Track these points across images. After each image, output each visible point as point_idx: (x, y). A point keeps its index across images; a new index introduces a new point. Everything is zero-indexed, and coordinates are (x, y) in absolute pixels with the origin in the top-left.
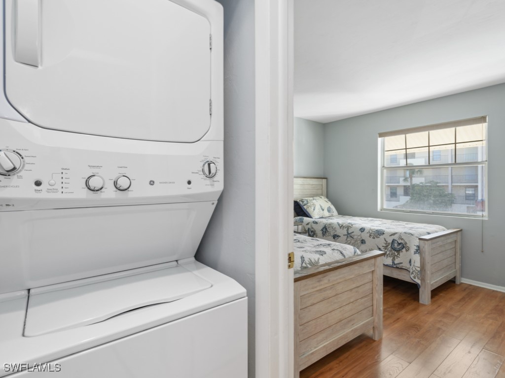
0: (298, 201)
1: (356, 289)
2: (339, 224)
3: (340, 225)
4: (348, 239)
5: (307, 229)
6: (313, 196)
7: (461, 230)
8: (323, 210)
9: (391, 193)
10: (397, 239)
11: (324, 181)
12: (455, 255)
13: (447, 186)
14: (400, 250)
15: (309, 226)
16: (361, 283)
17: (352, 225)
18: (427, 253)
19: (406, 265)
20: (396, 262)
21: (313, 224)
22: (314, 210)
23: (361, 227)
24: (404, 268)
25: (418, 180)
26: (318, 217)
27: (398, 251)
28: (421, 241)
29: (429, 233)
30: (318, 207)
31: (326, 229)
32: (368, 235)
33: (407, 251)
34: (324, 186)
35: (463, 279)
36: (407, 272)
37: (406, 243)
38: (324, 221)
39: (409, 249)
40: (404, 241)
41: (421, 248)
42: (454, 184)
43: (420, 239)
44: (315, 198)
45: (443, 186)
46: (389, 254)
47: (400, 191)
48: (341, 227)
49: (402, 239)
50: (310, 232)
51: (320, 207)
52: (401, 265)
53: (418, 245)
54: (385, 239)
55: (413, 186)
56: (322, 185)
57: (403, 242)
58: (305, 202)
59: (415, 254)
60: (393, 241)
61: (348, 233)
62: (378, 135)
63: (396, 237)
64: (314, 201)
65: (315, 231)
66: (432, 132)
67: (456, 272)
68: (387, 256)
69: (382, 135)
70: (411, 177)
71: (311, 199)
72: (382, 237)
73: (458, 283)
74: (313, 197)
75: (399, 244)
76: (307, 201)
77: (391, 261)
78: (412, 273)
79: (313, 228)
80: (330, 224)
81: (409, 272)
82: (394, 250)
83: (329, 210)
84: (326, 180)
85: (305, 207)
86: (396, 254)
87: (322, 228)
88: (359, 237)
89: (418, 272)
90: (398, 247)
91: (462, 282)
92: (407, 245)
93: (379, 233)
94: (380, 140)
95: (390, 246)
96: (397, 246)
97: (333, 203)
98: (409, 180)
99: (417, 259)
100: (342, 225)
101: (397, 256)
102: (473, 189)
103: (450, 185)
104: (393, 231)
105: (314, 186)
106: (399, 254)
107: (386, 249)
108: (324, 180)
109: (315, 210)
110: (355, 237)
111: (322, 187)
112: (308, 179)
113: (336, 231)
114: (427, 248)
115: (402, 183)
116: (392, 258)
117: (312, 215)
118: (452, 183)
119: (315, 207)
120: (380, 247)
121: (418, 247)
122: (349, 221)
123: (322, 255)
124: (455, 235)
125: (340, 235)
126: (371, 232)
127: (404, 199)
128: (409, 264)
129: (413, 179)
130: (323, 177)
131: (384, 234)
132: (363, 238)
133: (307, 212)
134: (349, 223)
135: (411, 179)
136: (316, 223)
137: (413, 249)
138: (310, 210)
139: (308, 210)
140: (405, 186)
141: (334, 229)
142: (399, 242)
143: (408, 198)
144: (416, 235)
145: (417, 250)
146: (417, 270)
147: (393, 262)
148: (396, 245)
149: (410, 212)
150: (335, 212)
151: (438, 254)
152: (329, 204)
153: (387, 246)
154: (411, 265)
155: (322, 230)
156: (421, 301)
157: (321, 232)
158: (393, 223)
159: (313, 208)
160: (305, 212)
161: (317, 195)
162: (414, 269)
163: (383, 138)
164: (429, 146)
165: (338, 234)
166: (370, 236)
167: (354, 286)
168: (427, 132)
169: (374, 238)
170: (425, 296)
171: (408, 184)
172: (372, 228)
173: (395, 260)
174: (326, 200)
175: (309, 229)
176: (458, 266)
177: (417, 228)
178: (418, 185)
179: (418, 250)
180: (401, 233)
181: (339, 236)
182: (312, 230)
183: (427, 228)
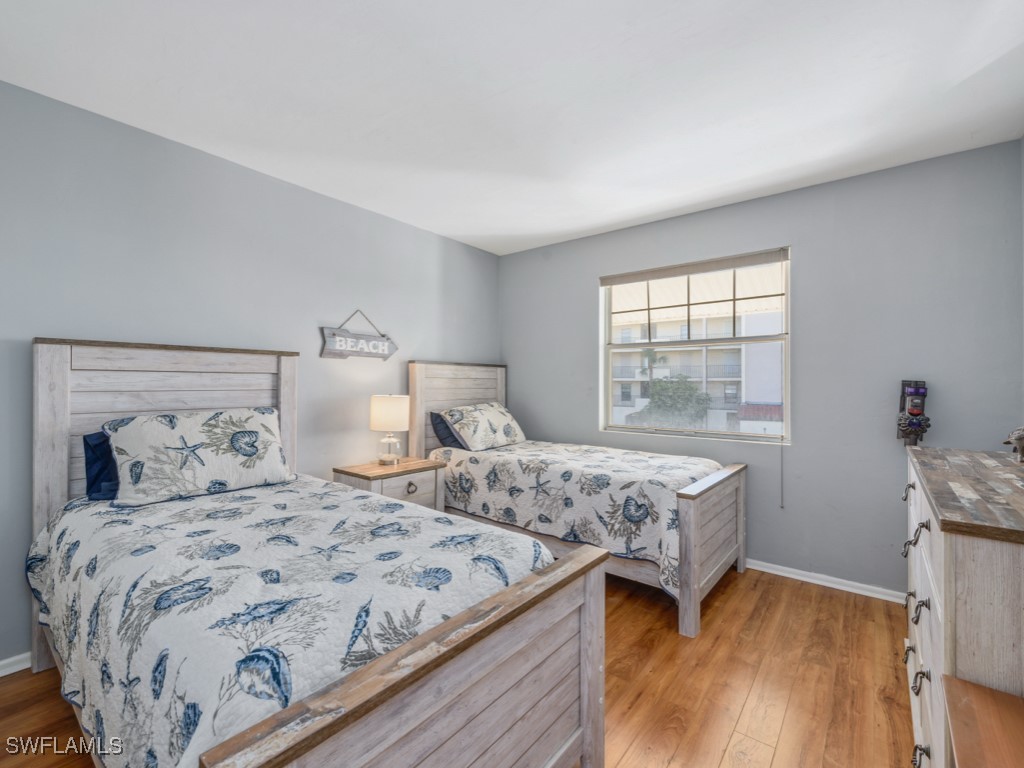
0: (442, 413)
1: (535, 674)
2: (520, 463)
3: (524, 466)
4: (539, 497)
5: (457, 476)
6: (476, 402)
7: (746, 467)
8: (495, 432)
9: (623, 393)
10: (635, 497)
11: (500, 371)
12: (736, 516)
13: (701, 382)
14: (640, 521)
15: (461, 469)
16: (547, 652)
17: (547, 465)
18: (693, 526)
19: (651, 552)
20: (634, 546)
21: (469, 464)
22: (475, 432)
23: (563, 471)
24: (650, 558)
25: (660, 373)
26: (484, 447)
27: (638, 522)
28: (681, 500)
29: (694, 480)
30: (483, 426)
31: (496, 475)
32: (579, 487)
33: (654, 521)
34: (499, 381)
35: (749, 560)
36: (655, 568)
37: (652, 505)
38: (494, 457)
39: (657, 518)
40: (649, 500)
41: (682, 514)
42: (709, 379)
43: (680, 496)
44: (479, 406)
45: (697, 382)
46: (619, 529)
47: (636, 391)
48: (525, 469)
49: (645, 496)
50: (464, 482)
51: (488, 426)
52: (643, 552)
53: (675, 508)
54: (611, 496)
55: (655, 382)
56: (496, 379)
57: (646, 502)
58: (457, 416)
59: (669, 528)
60: (628, 500)
61: (539, 485)
62: (599, 281)
63: (632, 492)
64: (476, 414)
65: (474, 479)
66: (694, 278)
67: (738, 549)
68: (615, 533)
69: (607, 281)
70: (651, 368)
71: (470, 408)
72: (605, 492)
73: (742, 571)
74: (475, 404)
75: (640, 507)
76: (462, 414)
77: (624, 545)
78: (663, 572)
79: (469, 473)
80: (503, 465)
81: (659, 567)
82: (630, 520)
83: (507, 432)
84: (504, 369)
85: (457, 426)
86: (634, 529)
87: (486, 473)
88: (561, 492)
89: (675, 569)
90: (638, 514)
91: (748, 566)
92: (654, 509)
93: (600, 483)
94: (602, 290)
95: (621, 511)
96: (636, 513)
97: (516, 417)
98: (648, 372)
99: (672, 539)
100: (528, 466)
101: (634, 533)
102: (735, 387)
103: (704, 381)
104: (626, 478)
105: (478, 382)
106: (638, 529)
107: (612, 518)
108: (499, 369)
109: (478, 432)
110: (553, 492)
111: (497, 384)
112: (466, 368)
113: (515, 479)
114: (691, 513)
115: (639, 378)
116: (625, 539)
117: (470, 444)
118: (707, 377)
119: (476, 427)
120: (600, 514)
121: (676, 512)
122: (543, 456)
123: (437, 588)
124: (736, 478)
125: (522, 488)
126: (583, 480)
127: (641, 403)
128: (658, 550)
129: (654, 371)
130: (499, 364)
131: (608, 484)
132: (569, 495)
133: (460, 436)
134: (542, 462)
135: (651, 371)
136: (474, 461)
137: (666, 517)
138: (465, 434)
139: (461, 433)
140: (642, 382)
141: (511, 475)
142: (639, 503)
143: (646, 401)
144: (671, 486)
145: (673, 521)
146: (672, 566)
147: (628, 548)
148: (633, 509)
149: (657, 431)
150: (520, 435)
151: (710, 521)
152: (508, 419)
153: (615, 512)
154: (661, 552)
155: (488, 477)
156: (682, 632)
157: (486, 481)
158: (627, 457)
159: (472, 428)
160: (456, 436)
161: (486, 401)
162: (666, 563)
163: (608, 287)
164: (689, 305)
165: (519, 486)
166: (582, 488)
167: (528, 666)
168: (685, 278)
169: (589, 494)
170: (689, 619)
171: (646, 379)
172: (587, 471)
173: (631, 541)
174: (503, 410)
175: (461, 475)
176: (741, 538)
177: (672, 468)
178: (660, 381)
179: (676, 522)
180: (642, 483)
181: (520, 491)
182: (468, 477)
183: (689, 466)
